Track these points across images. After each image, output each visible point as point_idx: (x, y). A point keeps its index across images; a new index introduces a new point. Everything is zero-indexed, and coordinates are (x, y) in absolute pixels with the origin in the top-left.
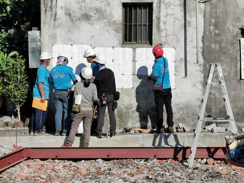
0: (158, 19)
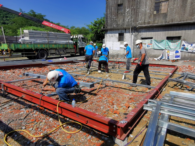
0: (125, 36)
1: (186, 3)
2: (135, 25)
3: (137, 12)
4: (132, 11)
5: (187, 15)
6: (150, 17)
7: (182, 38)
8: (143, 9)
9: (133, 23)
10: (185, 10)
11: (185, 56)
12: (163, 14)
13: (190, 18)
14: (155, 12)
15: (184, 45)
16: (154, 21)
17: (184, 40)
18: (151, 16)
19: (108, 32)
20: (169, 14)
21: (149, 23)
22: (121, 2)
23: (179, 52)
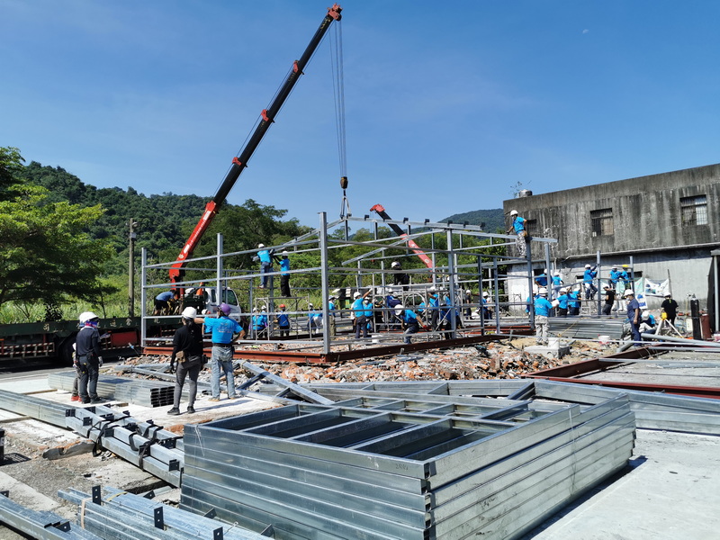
1: (639, 221)
2: (562, 255)
3: (563, 234)
4: (553, 231)
5: (643, 239)
6: (586, 242)
7: (643, 274)
8: (572, 229)
9: (559, 252)
10: (639, 232)
11: (653, 302)
12: (608, 236)
13: (649, 243)
14: (595, 234)
15: (648, 286)
16: (594, 248)
17: (648, 277)
18: (587, 239)
19: (514, 268)
20: (616, 237)
21: (586, 251)
22: (532, 216)
23: (644, 296)
